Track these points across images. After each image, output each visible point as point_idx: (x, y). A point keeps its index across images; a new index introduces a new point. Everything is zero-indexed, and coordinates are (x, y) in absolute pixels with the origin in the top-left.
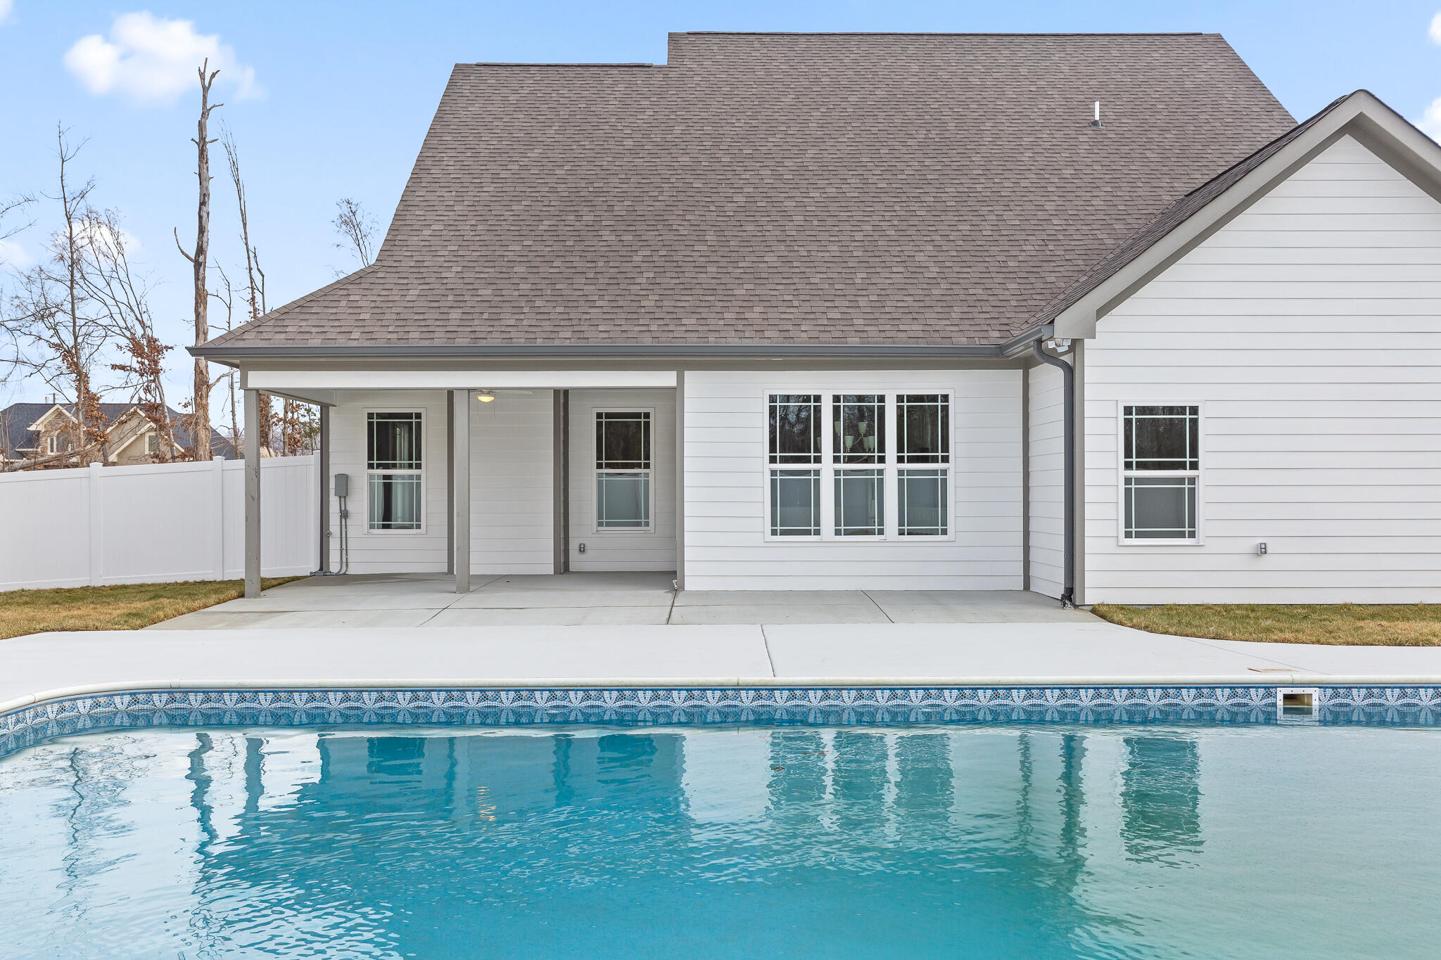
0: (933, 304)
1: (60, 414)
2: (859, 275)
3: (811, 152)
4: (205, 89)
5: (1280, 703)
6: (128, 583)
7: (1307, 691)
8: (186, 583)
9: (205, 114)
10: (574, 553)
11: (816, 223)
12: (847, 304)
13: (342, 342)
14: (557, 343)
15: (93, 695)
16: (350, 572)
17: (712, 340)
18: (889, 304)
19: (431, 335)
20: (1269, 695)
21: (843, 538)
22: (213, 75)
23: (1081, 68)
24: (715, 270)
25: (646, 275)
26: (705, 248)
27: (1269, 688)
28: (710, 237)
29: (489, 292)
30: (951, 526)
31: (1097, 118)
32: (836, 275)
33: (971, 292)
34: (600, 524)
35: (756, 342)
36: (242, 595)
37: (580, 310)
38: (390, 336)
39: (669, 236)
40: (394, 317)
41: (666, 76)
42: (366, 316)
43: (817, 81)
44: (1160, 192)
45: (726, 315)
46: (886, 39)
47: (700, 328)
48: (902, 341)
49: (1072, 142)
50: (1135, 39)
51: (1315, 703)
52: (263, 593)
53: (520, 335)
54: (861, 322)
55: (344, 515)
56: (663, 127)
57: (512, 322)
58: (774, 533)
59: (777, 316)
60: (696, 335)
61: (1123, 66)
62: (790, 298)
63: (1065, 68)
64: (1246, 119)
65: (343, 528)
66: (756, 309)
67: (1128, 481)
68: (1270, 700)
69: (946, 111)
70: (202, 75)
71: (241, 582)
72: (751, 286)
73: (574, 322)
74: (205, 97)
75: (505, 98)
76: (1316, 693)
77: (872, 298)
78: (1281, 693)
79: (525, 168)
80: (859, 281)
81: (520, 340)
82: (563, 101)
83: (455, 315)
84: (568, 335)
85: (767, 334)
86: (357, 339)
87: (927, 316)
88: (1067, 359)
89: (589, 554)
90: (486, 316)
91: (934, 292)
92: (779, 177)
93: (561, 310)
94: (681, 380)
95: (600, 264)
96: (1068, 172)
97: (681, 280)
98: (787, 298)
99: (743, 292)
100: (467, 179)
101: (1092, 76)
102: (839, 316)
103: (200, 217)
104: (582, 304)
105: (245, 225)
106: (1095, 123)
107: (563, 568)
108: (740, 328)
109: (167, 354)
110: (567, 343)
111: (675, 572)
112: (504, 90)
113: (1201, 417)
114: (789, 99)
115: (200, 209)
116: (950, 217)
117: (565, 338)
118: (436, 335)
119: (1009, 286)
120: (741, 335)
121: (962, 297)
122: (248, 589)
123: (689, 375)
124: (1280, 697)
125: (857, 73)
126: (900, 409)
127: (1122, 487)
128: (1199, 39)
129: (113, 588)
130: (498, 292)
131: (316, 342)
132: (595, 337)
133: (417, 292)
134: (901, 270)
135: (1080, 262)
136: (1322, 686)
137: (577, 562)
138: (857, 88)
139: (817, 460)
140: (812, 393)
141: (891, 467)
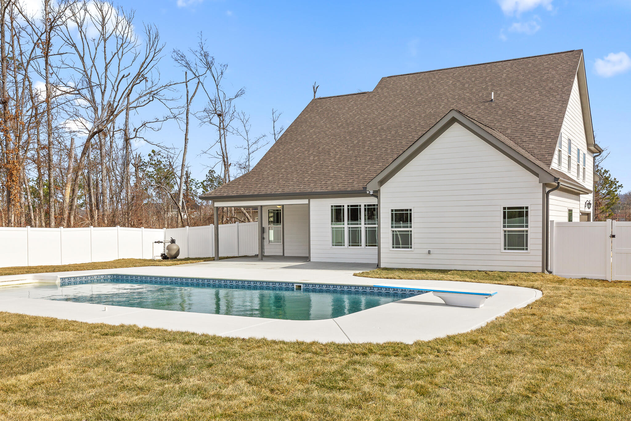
3: (389, 122)
7: (300, 285)
21: (351, 247)
22: (317, 87)
24: (331, 167)
25: (312, 170)
27: (293, 284)
31: (493, 98)
32: (362, 167)
35: (325, 190)
36: (214, 260)
37: (289, 182)
38: (241, 192)
40: (246, 187)
41: (369, 96)
42: (240, 187)
49: (477, 109)
51: (302, 288)
55: (263, 238)
56: (353, 117)
58: (333, 245)
60: (310, 189)
63: (504, 76)
65: (263, 242)
69: (445, 100)
70: (314, 88)
73: (285, 186)
76: (302, 285)
78: (295, 285)
82: (333, 110)
94: (309, 202)
97: (320, 172)
106: (492, 100)
110: (279, 193)
113: (412, 212)
114: (399, 101)
123: (312, 201)
127: (391, 233)
138: (424, 94)
139: (344, 224)
140: (342, 205)
141: (363, 225)
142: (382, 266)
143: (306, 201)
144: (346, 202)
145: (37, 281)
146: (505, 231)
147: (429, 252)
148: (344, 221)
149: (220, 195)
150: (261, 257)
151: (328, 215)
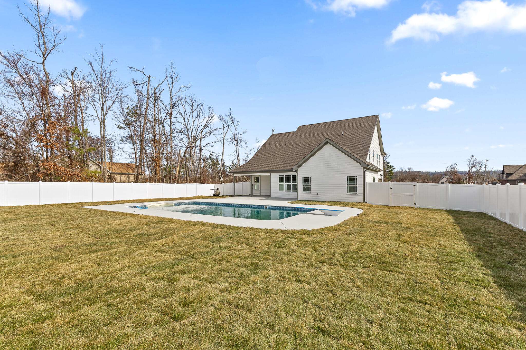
3: (302, 143)
11: (294, 154)
12: (289, 164)
21: (287, 192)
24: (279, 161)
25: (272, 162)
29: (256, 165)
35: (276, 170)
38: (244, 170)
39: (277, 157)
41: (294, 133)
43: (312, 132)
45: (276, 167)
47: (272, 168)
49: (337, 138)
56: (288, 141)
58: (279, 191)
63: (347, 125)
66: (279, 166)
69: (324, 135)
72: (281, 163)
75: (274, 139)
79: (270, 149)
81: (255, 170)
82: (280, 138)
83: (251, 168)
84: (259, 169)
86: (241, 171)
92: (295, 147)
95: (268, 161)
97: (275, 162)
100: (263, 150)
101: (350, 126)
104: (263, 166)
106: (342, 135)
113: (311, 178)
114: (306, 135)
123: (271, 173)
125: (318, 130)
126: (292, 177)
127: (302, 186)
132: (262, 169)
133: (249, 165)
138: (315, 132)
140: (283, 175)
141: (291, 183)
142: (299, 199)
143: (269, 174)
144: (285, 174)
146: (348, 186)
147: (318, 194)
148: (284, 182)
149: (236, 171)
150: (252, 195)
151: (278, 179)
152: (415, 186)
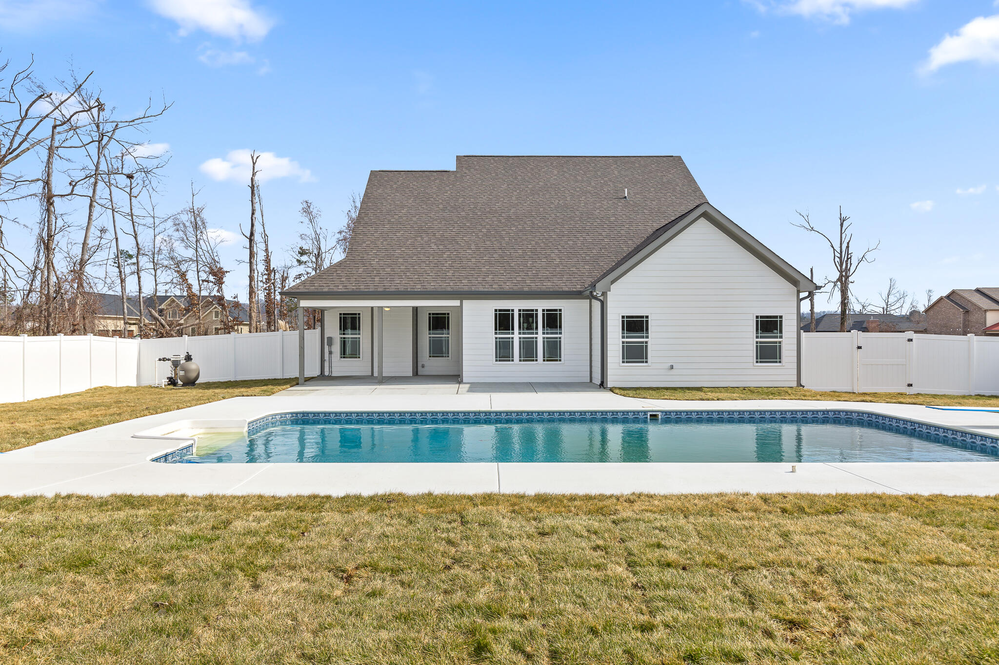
0: (556, 274)
1: (173, 301)
2: (529, 263)
3: (513, 210)
4: (254, 164)
5: (649, 417)
6: (246, 379)
7: (657, 413)
8: (269, 379)
9: (254, 174)
10: (420, 368)
11: (513, 241)
12: (524, 274)
13: (336, 289)
14: (416, 290)
15: (280, 414)
16: (333, 375)
17: (473, 289)
18: (540, 274)
19: (369, 287)
20: (645, 414)
21: (522, 363)
22: (257, 158)
23: (623, 172)
24: (474, 260)
25: (448, 263)
26: (471, 251)
27: (645, 412)
28: (473, 247)
29: (389, 270)
30: (562, 358)
31: (626, 195)
32: (521, 263)
33: (571, 269)
34: (430, 356)
35: (490, 290)
36: (298, 384)
37: (424, 277)
38: (353, 287)
39: (457, 247)
40: (354, 280)
41: (456, 176)
42: (344, 280)
43: (516, 178)
44: (648, 228)
45: (479, 279)
46: (545, 158)
47: (469, 284)
48: (544, 288)
49: (616, 206)
50: (646, 159)
51: (660, 417)
52: (305, 383)
53: (401, 287)
54: (529, 282)
55: (330, 353)
56: (454, 199)
57: (399, 282)
58: (496, 361)
59: (498, 279)
60: (467, 287)
61: (639, 171)
62: (503, 272)
63: (616, 172)
64: (685, 195)
65: (330, 358)
66: (490, 277)
67: (623, 342)
68: (646, 416)
69: (567, 192)
70: (252, 158)
71: (297, 378)
72: (488, 267)
73: (422, 282)
74: (254, 167)
75: (391, 187)
76: (660, 414)
77: (533, 272)
78: (649, 414)
79: (401, 217)
80: (529, 265)
81: (402, 288)
82: (415, 187)
83: (377, 279)
84: (420, 287)
85: (494, 287)
86: (341, 288)
87: (554, 279)
88: (601, 298)
89: (426, 368)
90: (388, 279)
91: (557, 269)
92: (500, 221)
93: (416, 277)
94: (461, 303)
95: (431, 258)
96: (613, 219)
97: (462, 265)
98: (501, 272)
99: (485, 270)
100: (378, 222)
101: (626, 176)
102: (521, 279)
103: (252, 220)
104: (424, 274)
105: (262, 216)
106: (625, 197)
107: (416, 373)
108: (484, 284)
109: (227, 275)
110: (419, 290)
111: (459, 375)
112: (391, 183)
113: (650, 319)
114: (505, 186)
115: (252, 216)
116: (565, 238)
117: (418, 288)
118: (371, 287)
119: (586, 267)
120: (484, 287)
121: (568, 272)
122: (300, 381)
123: (464, 301)
124: (649, 415)
125: (532, 174)
126: (543, 315)
127: (621, 345)
128: (672, 158)
129: (242, 381)
130: (393, 270)
131: (326, 290)
132: (430, 287)
133: (362, 270)
134: (545, 260)
135: (613, 257)
136: (662, 412)
137: (421, 371)
138: (531, 181)
139: (513, 333)
140: (511, 308)
141: (540, 336)
142: (610, 385)
143: (456, 303)
144: (516, 306)
145: (202, 431)
147: (672, 367)
148: (513, 329)
149: (316, 290)
151: (490, 322)
152: (910, 340)
